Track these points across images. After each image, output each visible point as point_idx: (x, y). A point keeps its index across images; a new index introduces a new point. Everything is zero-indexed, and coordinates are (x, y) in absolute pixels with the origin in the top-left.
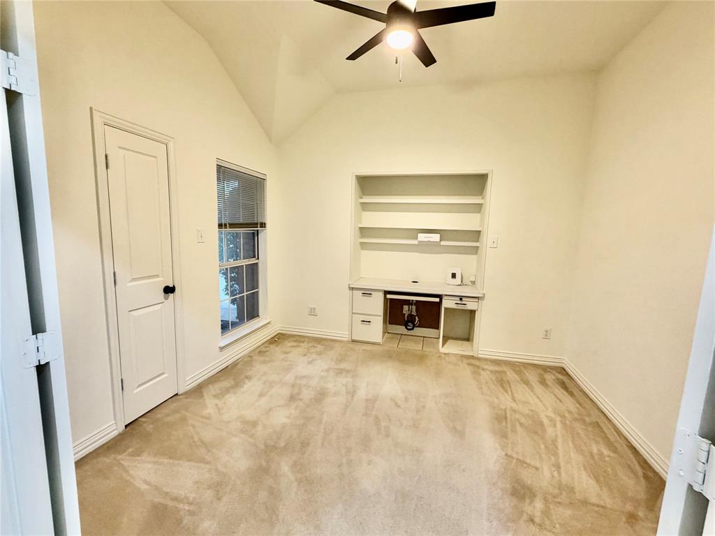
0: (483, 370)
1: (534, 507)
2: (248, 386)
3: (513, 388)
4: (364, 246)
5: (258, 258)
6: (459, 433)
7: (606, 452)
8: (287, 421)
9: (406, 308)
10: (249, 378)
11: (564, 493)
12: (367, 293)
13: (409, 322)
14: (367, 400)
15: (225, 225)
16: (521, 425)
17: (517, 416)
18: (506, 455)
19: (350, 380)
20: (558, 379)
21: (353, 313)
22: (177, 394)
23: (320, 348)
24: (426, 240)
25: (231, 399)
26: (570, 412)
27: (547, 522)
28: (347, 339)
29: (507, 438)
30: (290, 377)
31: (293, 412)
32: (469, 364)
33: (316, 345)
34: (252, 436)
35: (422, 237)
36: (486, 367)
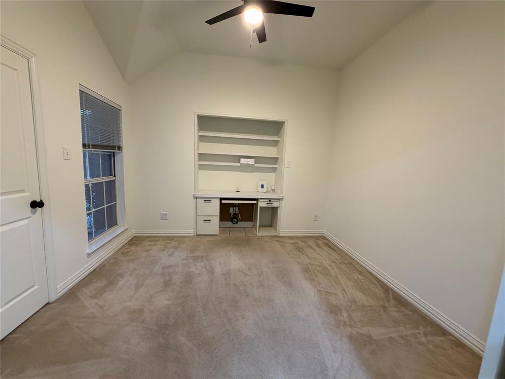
0: (286, 243)
1: (344, 316)
2: (122, 282)
3: (305, 251)
4: (201, 167)
5: (115, 176)
6: (289, 284)
7: (360, 277)
8: (169, 302)
9: (231, 209)
10: (121, 275)
11: (353, 304)
12: (208, 200)
13: (234, 219)
14: (223, 274)
15: (89, 145)
16: (318, 271)
17: (314, 267)
18: (318, 290)
19: (207, 263)
20: (324, 243)
21: (197, 215)
22: (48, 303)
23: (174, 243)
24: (246, 163)
25: (110, 296)
26: (336, 259)
27: (353, 323)
28: (192, 235)
29: (314, 281)
30: (157, 269)
31: (171, 294)
32: (277, 241)
33: (170, 242)
34: (143, 322)
35: (243, 161)
36: (286, 241)
